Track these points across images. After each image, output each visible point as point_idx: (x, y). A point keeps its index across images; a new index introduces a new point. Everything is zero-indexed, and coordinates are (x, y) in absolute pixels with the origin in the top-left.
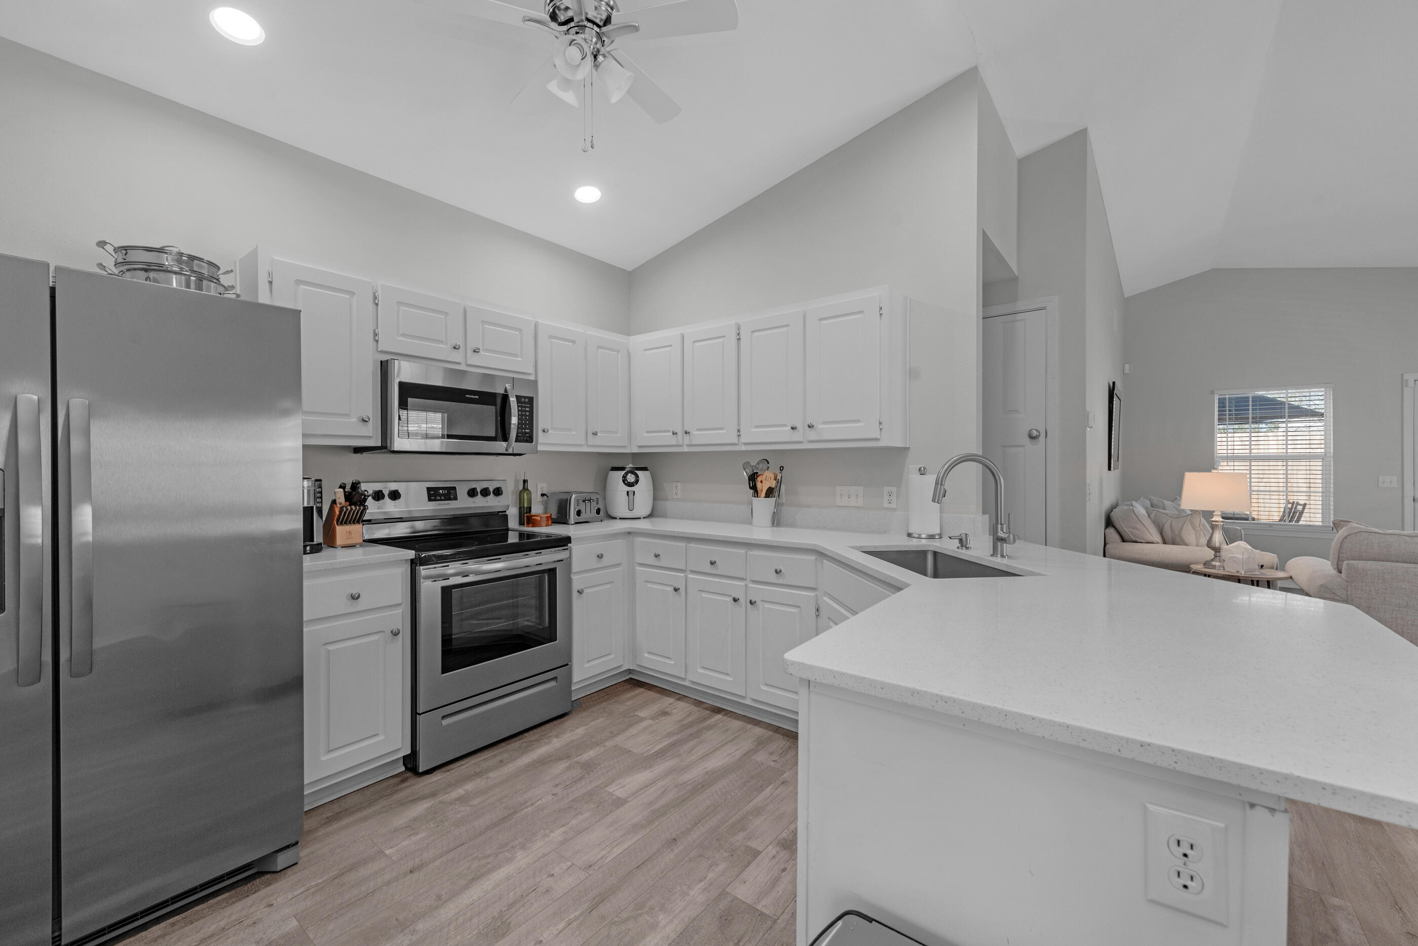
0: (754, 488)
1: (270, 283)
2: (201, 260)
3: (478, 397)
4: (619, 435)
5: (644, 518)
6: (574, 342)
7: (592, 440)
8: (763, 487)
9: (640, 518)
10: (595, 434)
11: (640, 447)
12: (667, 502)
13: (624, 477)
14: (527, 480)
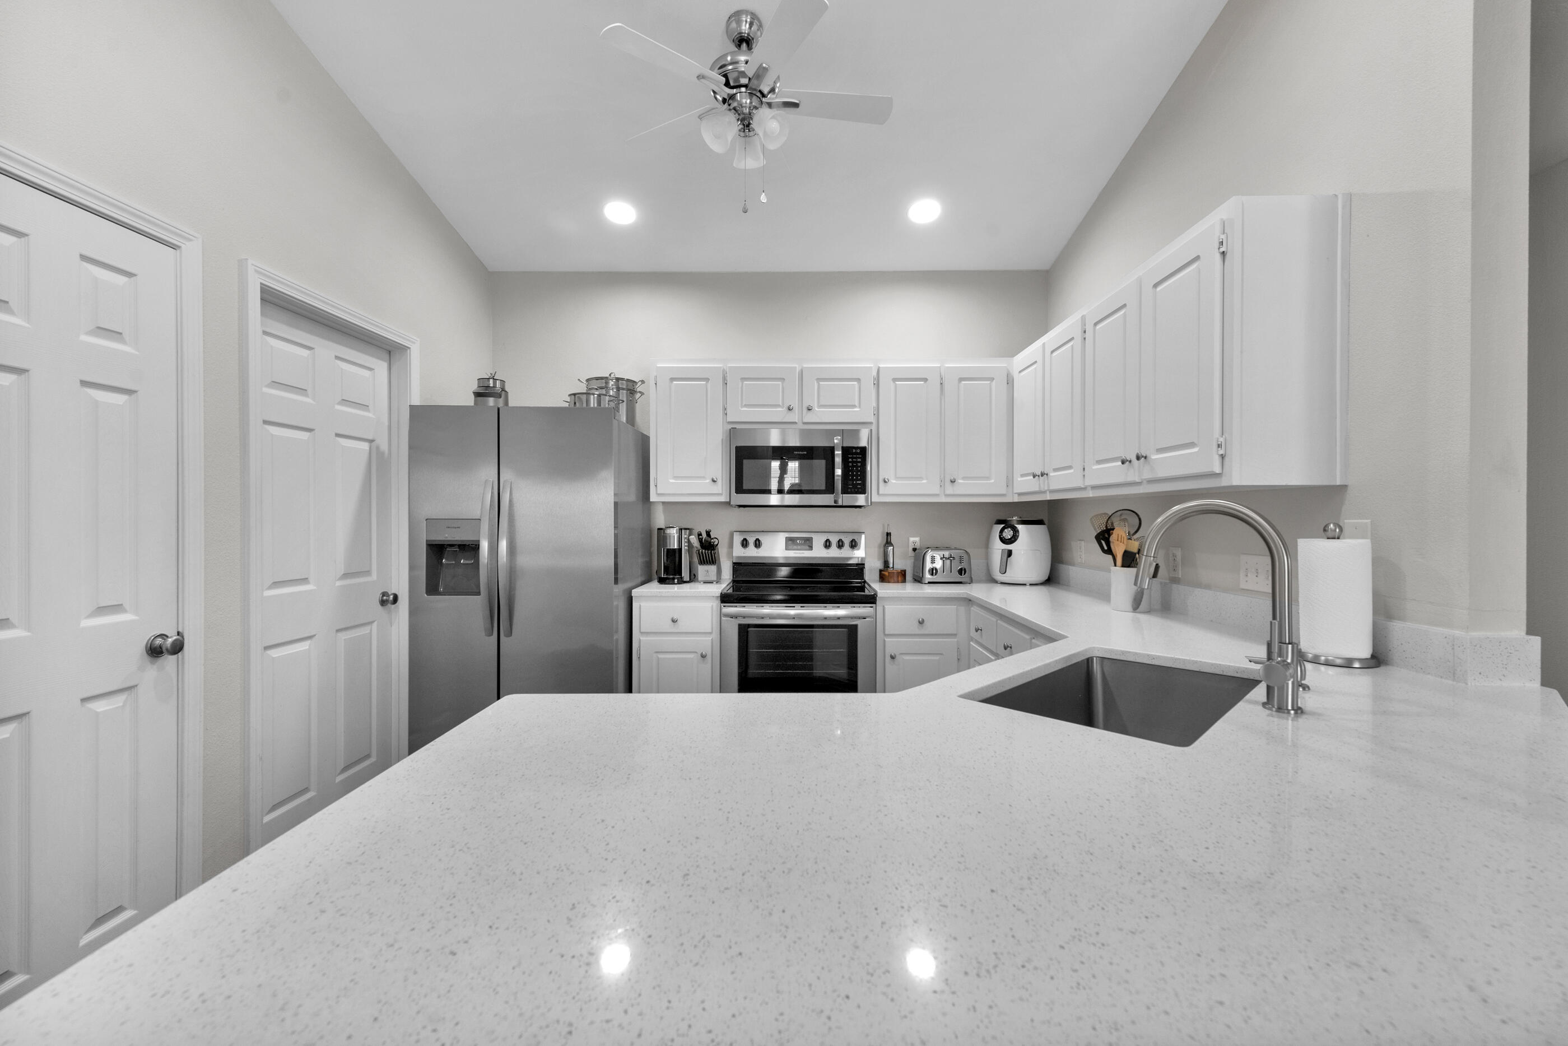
0: (1109, 551)
1: (656, 384)
2: (622, 379)
3: (806, 453)
4: (993, 481)
5: (1030, 585)
6: (925, 380)
7: (950, 489)
8: (1119, 550)
9: (1025, 585)
10: (953, 482)
11: (1020, 494)
12: (1070, 567)
13: (1002, 531)
14: (890, 533)
